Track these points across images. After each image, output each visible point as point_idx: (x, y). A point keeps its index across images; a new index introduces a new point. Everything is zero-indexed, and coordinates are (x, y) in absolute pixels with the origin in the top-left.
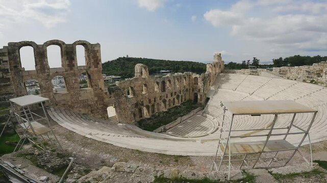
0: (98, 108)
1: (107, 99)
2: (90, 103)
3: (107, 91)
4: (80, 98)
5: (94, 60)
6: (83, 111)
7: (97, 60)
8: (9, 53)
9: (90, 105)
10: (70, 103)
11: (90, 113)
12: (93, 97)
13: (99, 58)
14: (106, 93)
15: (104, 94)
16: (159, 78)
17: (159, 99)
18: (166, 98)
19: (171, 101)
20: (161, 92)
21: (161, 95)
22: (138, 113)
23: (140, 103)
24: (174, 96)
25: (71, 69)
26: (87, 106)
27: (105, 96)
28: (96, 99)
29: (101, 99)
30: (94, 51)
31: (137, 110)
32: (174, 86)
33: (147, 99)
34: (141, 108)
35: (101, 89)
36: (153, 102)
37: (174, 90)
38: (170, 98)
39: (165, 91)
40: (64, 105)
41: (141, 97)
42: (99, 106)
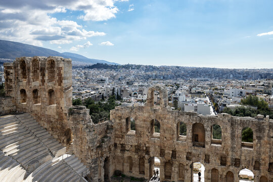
0: (57, 127)
1: (65, 121)
2: (52, 119)
3: (67, 112)
4: (47, 113)
5: (59, 78)
6: (46, 126)
7: (61, 77)
8: (15, 67)
9: (52, 122)
10: (39, 115)
11: (50, 129)
12: (55, 114)
13: (63, 76)
14: (66, 114)
15: (64, 115)
16: (188, 116)
17: (185, 156)
18: (205, 161)
19: (221, 175)
20: (191, 144)
21: (190, 151)
22: (137, 163)
23: (144, 148)
24: (232, 168)
25: (43, 84)
26: (50, 122)
27: (65, 117)
28: (57, 117)
29: (61, 118)
30: (59, 68)
31: (136, 156)
32: (232, 143)
33: (157, 147)
34: (144, 157)
35: (61, 108)
36: (168, 157)
37: (230, 153)
38: (216, 167)
39: (204, 147)
40: (36, 115)
41: (147, 140)
42: (58, 126)
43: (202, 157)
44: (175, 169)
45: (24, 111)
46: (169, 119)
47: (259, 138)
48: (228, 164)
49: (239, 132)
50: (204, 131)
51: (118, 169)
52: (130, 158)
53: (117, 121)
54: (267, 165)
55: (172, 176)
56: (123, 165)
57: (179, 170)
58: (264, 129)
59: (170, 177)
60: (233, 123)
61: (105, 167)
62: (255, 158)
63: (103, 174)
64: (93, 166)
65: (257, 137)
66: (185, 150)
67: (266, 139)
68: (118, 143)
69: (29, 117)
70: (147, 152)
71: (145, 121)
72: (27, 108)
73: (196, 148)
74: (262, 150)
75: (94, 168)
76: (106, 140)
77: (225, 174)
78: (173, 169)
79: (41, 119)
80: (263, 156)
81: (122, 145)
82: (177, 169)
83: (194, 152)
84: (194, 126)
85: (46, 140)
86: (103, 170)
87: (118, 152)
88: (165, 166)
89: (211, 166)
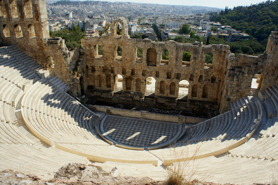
1: (46, 50)
2: (34, 49)
3: (46, 43)
4: (29, 44)
5: (35, 14)
6: (30, 55)
7: (37, 13)
9: (34, 51)
10: (23, 46)
11: (34, 57)
12: (36, 45)
14: (45, 45)
15: (43, 45)
16: (144, 43)
17: (141, 73)
18: (156, 76)
19: (167, 85)
20: (146, 64)
21: (145, 69)
22: (105, 80)
23: (110, 69)
24: (174, 80)
25: (23, 20)
26: (32, 51)
27: (45, 47)
28: (38, 47)
29: (42, 48)
30: (35, 5)
31: (104, 75)
32: (176, 63)
33: (120, 67)
34: (110, 75)
35: (41, 40)
36: (129, 74)
37: (174, 69)
38: (164, 80)
39: (155, 66)
40: (20, 46)
41: (112, 62)
42: (40, 54)
43: (154, 73)
44: (133, 83)
45: (10, 43)
46: (129, 45)
47: (195, 58)
48: (173, 77)
49: (181, 54)
50: (156, 54)
51: (91, 84)
52: (99, 76)
53: (87, 48)
54: (198, 77)
55: (132, 87)
56: (94, 82)
57: (137, 83)
58: (199, 52)
59: (130, 89)
60: (178, 48)
61: (80, 84)
62: (191, 73)
63: (80, 89)
64: (72, 83)
65: (194, 58)
66: (142, 68)
67: (199, 59)
68: (89, 65)
69: (15, 48)
70: (112, 71)
71: (110, 47)
72: (12, 41)
73: (149, 67)
74: (196, 67)
75: (73, 85)
76: (80, 63)
77: (169, 84)
78: (132, 82)
79: (25, 50)
80: (196, 71)
81: (92, 67)
82: (135, 83)
83: (148, 70)
84: (149, 50)
85: (32, 65)
86: (79, 86)
87: (90, 72)
88: (126, 81)
89: (160, 79)
